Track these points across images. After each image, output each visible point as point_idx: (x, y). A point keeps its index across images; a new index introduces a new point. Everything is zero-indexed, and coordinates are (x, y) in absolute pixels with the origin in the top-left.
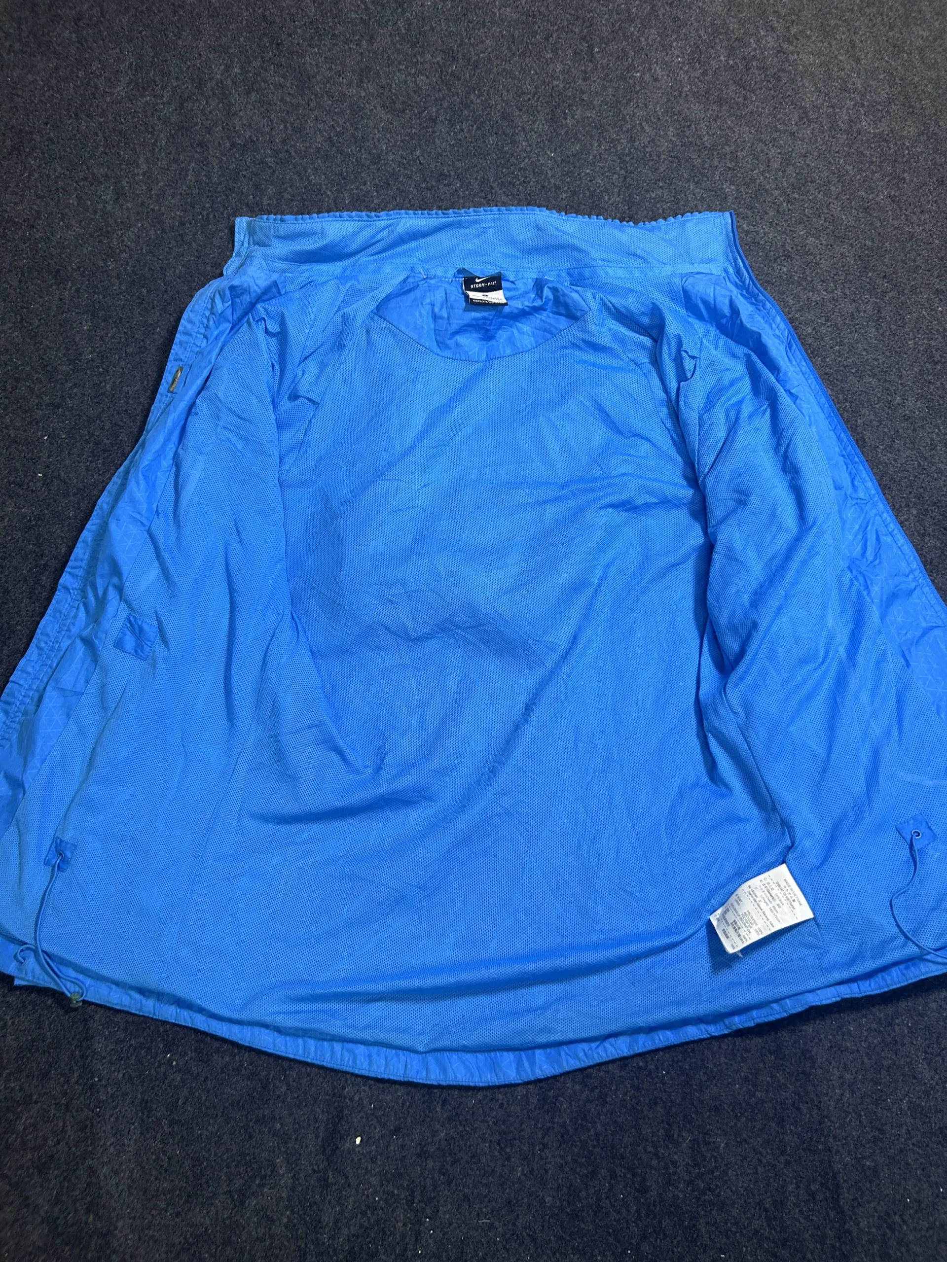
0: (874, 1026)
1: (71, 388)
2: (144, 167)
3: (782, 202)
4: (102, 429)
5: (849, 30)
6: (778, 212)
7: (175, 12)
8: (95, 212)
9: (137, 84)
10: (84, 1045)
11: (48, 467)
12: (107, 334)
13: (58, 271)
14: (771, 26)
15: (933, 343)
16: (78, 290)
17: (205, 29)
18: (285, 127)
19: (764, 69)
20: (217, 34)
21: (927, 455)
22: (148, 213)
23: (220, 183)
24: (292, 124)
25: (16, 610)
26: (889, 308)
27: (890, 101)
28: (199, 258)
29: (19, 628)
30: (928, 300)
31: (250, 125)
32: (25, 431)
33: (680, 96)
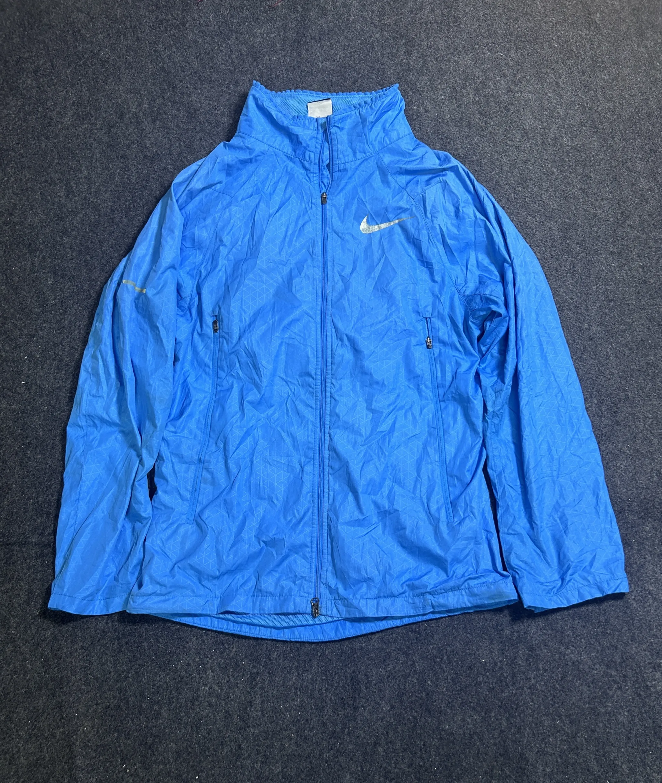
0: (564, 738)
1: (42, 323)
2: (86, 173)
3: (510, 194)
4: (64, 351)
5: (555, 76)
6: (508, 200)
7: (103, 66)
8: (54, 204)
9: (78, 116)
10: (70, 761)
11: (28, 377)
12: (64, 286)
13: (30, 244)
14: (504, 74)
15: (608, 288)
16: (44, 257)
17: (123, 77)
18: (180, 144)
19: (499, 103)
20: (132, 81)
21: (604, 363)
22: (89, 204)
23: (137, 183)
24: (184, 142)
25: (12, 474)
26: (580, 264)
27: (582, 124)
28: (124, 234)
29: (14, 486)
30: (606, 259)
31: (156, 144)
32: (12, 353)
33: (443, 122)
